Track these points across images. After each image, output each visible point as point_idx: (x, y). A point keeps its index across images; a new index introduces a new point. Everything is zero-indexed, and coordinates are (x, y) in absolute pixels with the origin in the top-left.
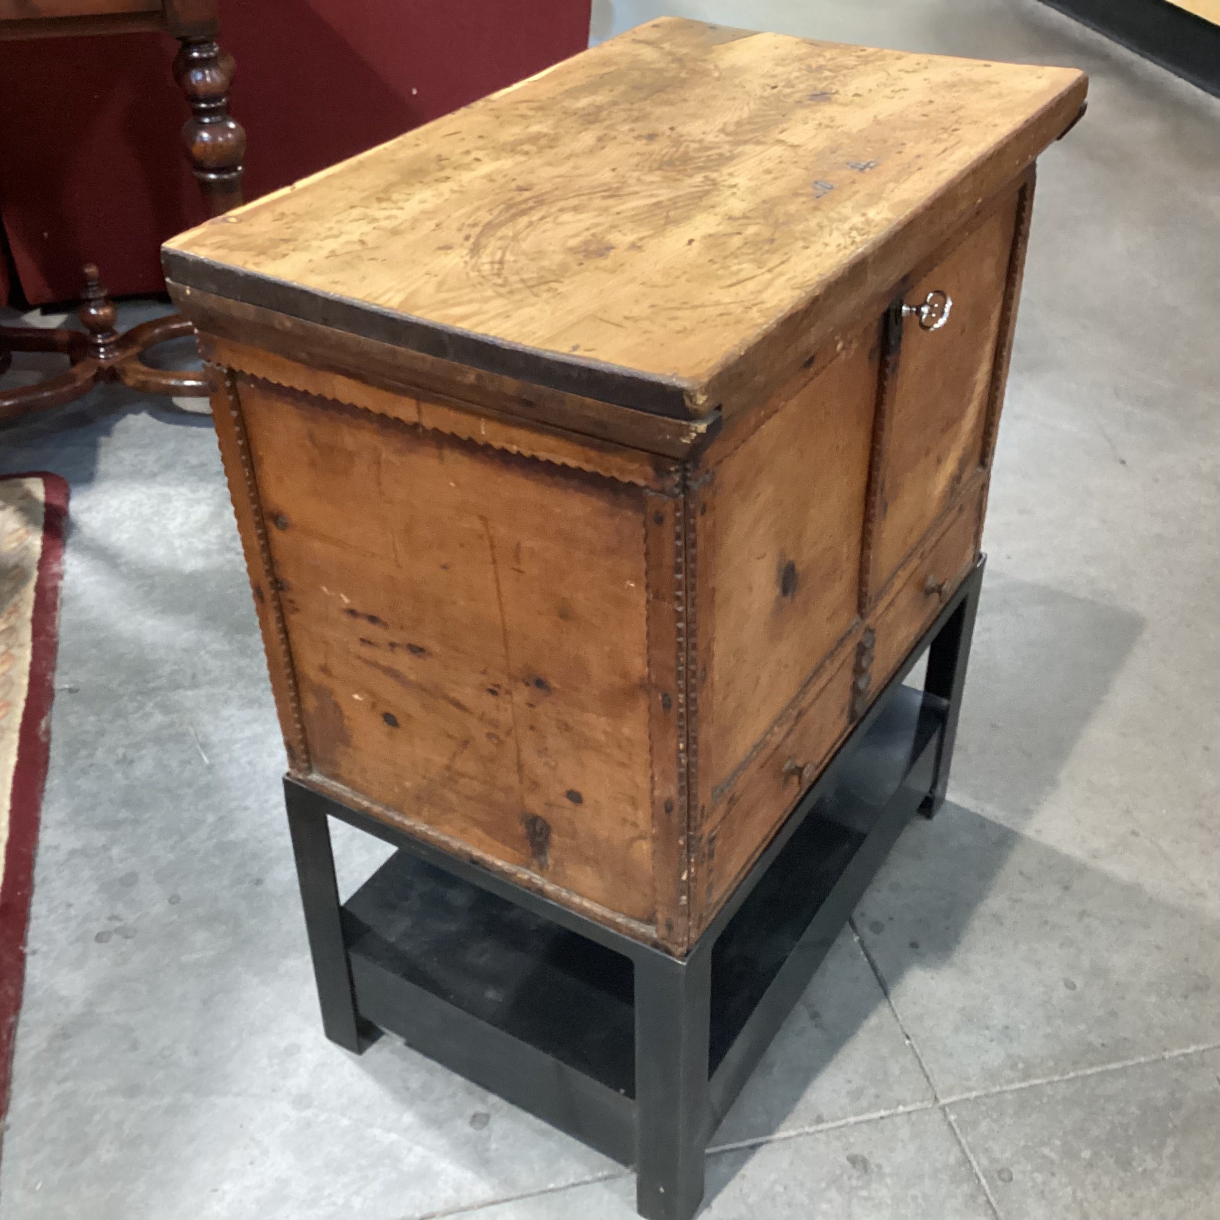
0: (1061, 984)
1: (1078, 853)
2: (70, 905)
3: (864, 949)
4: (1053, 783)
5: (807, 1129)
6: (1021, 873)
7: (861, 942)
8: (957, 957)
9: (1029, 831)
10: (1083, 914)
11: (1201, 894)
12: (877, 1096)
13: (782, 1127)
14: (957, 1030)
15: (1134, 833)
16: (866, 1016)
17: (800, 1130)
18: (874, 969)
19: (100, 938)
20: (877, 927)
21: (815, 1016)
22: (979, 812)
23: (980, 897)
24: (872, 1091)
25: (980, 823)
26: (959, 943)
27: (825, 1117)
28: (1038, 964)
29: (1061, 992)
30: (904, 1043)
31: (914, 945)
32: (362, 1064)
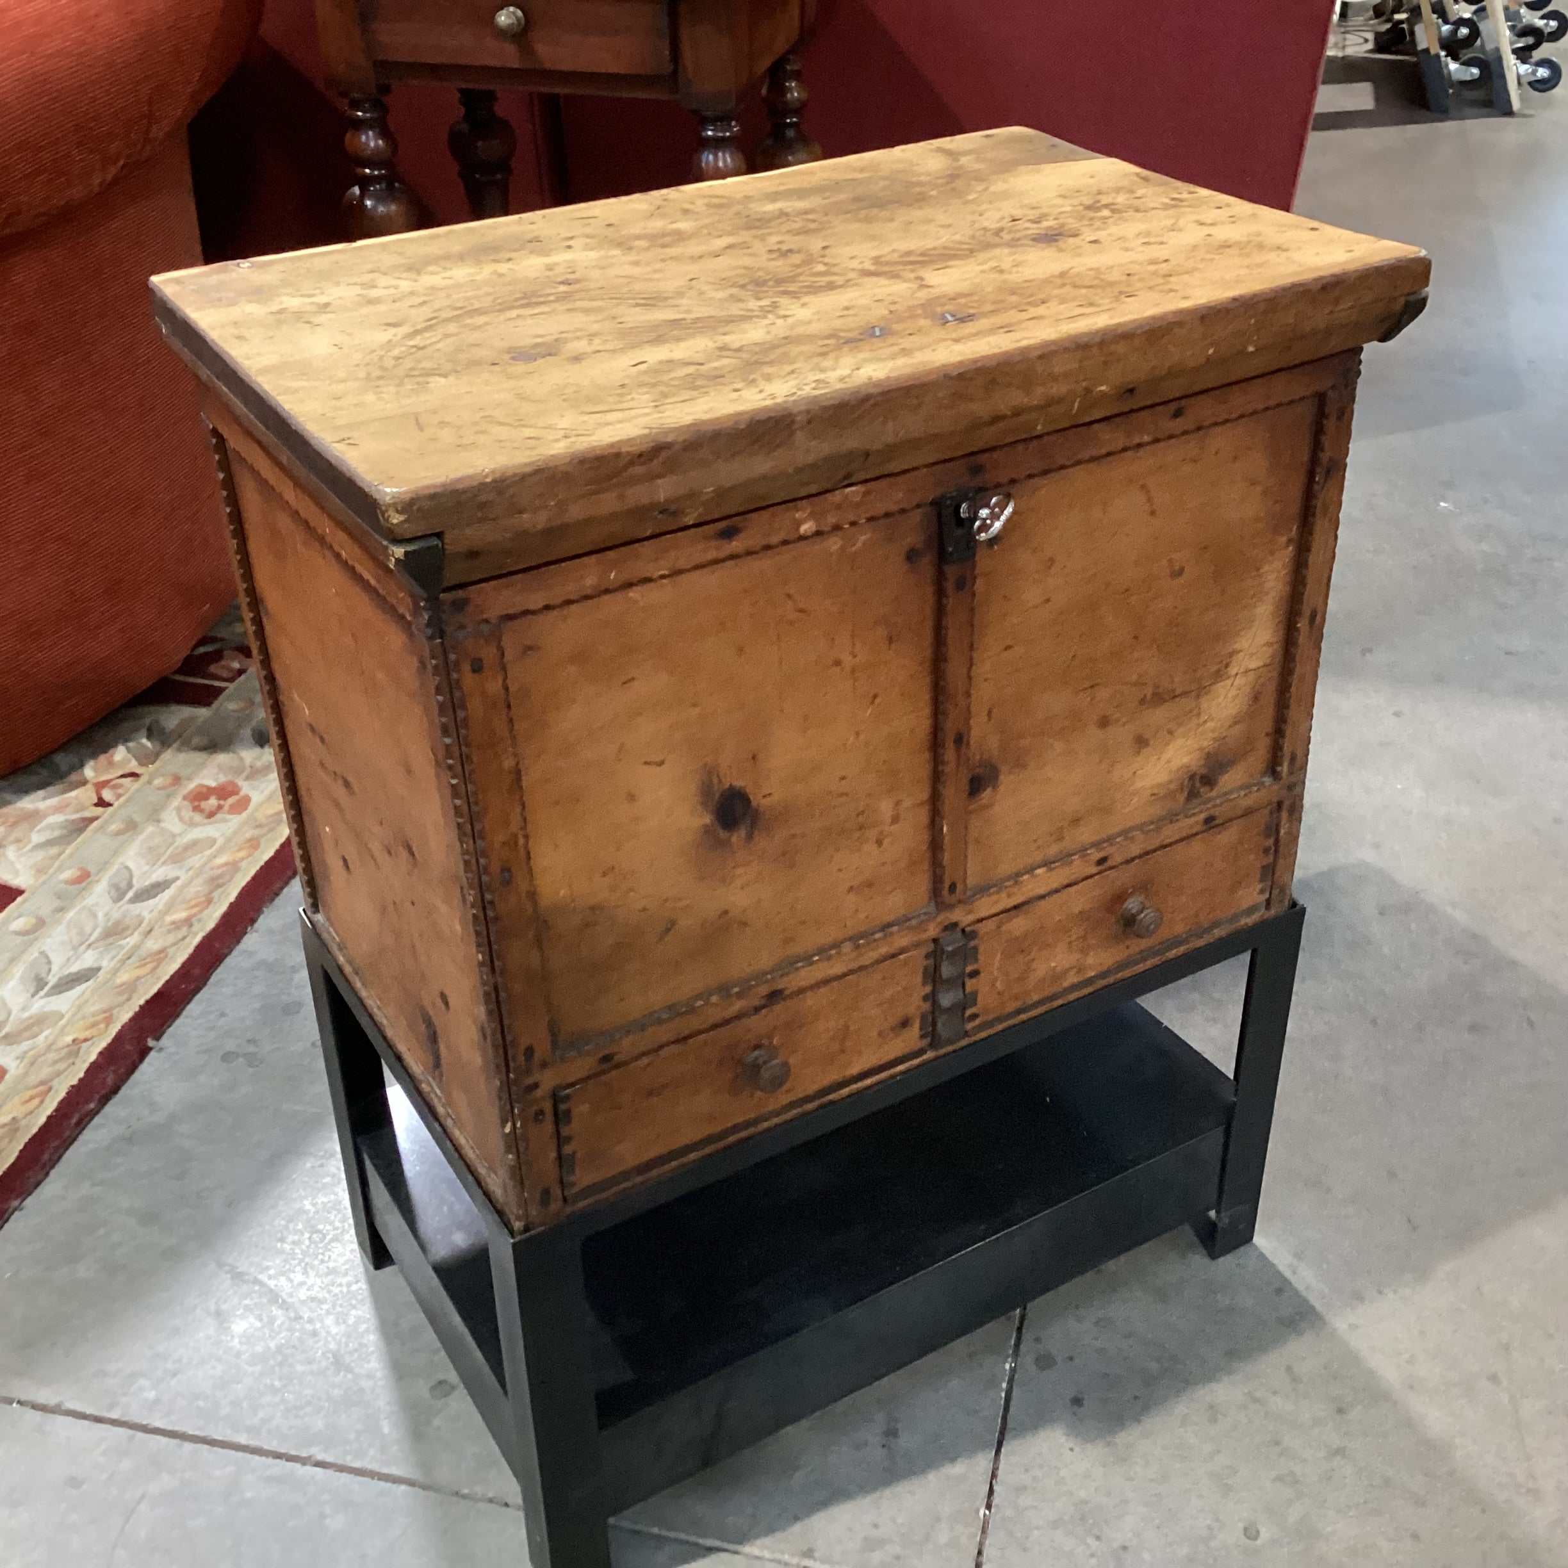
0: (1241, 1525)
1: (1390, 1373)
2: (223, 1015)
3: (1011, 1381)
4: (1422, 1274)
5: (786, 1557)
6: (1289, 1369)
7: (1013, 1371)
8: (1123, 1438)
9: (1340, 1322)
10: (1340, 1452)
11: (1535, 1494)
12: (898, 1558)
13: (759, 1542)
14: (1055, 1524)
15: (1494, 1378)
16: (953, 1460)
17: (778, 1556)
18: (1006, 1408)
19: (227, 1057)
20: (1045, 1362)
21: (891, 1433)
22: (1288, 1274)
23: (1210, 1376)
24: (896, 1549)
25: (1281, 1287)
26: (1139, 1421)
27: (817, 1555)
28: (1227, 1490)
29: (1233, 1535)
30: (977, 1512)
31: (1077, 1401)
32: (371, 1282)
